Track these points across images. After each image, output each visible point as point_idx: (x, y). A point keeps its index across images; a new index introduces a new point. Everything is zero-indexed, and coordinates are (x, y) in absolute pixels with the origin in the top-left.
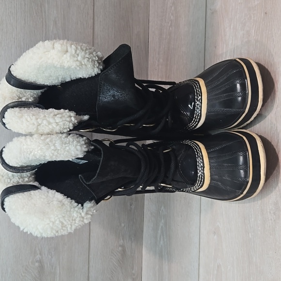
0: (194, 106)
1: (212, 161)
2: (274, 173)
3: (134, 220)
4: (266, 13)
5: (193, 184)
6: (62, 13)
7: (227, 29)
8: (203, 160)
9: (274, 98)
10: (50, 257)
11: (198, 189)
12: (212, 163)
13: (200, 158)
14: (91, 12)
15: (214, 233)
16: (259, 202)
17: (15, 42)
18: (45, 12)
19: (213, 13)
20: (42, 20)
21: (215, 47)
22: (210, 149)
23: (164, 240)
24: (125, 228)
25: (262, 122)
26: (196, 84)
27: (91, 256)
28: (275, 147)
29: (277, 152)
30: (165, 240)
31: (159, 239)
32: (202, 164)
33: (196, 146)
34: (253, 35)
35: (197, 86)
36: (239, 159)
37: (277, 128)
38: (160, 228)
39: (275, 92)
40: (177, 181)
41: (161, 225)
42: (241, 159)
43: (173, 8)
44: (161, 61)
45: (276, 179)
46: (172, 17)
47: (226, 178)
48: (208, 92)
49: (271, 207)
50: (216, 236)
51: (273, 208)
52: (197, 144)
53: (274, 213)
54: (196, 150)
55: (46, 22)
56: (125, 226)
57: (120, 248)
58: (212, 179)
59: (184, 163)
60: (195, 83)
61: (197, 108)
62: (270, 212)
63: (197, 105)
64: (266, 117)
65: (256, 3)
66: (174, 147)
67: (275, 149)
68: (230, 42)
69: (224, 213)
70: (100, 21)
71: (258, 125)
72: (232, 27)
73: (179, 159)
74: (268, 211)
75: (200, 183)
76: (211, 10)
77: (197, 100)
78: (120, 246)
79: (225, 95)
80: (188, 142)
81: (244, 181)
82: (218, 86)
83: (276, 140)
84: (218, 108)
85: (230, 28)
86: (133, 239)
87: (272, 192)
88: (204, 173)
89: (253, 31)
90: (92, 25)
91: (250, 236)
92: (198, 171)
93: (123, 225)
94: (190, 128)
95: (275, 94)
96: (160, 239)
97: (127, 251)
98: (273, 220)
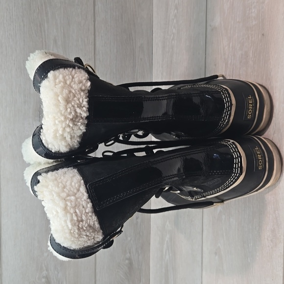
3: (141, 233)
4: (263, 35)
6: (62, 31)
7: (226, 48)
10: (56, 273)
14: (92, 28)
15: (216, 254)
18: (45, 32)
19: (212, 30)
20: (41, 39)
23: (169, 255)
24: (132, 241)
27: (97, 271)
30: (171, 255)
31: (164, 253)
34: (251, 56)
38: (166, 242)
41: (166, 239)
43: (175, 21)
46: (174, 30)
50: (217, 257)
51: (271, 236)
53: (271, 241)
55: (45, 41)
56: (131, 239)
57: (127, 262)
62: (268, 239)
65: (254, 23)
68: (229, 62)
69: (224, 234)
70: (102, 37)
72: (231, 46)
74: (266, 237)
76: (211, 26)
78: (127, 259)
85: (229, 47)
86: (139, 251)
89: (251, 52)
90: (93, 41)
91: (249, 261)
93: (129, 239)
96: (166, 253)
97: (134, 263)
98: (270, 247)
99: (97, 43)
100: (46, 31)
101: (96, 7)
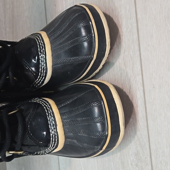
0: (38, 59)
1: (64, 117)
2: (130, 121)
5: (47, 146)
8: (54, 117)
9: (120, 43)
11: (54, 150)
12: (65, 119)
13: (51, 115)
16: (119, 154)
21: (55, 5)
22: (61, 104)
25: (110, 70)
26: (38, 37)
28: (128, 93)
29: (130, 99)
32: (53, 122)
33: (45, 103)
35: (39, 38)
36: (94, 111)
37: (127, 73)
39: (120, 36)
40: (27, 145)
42: (96, 110)
44: (8, 29)
45: (133, 128)
47: (82, 134)
48: (52, 43)
49: (132, 158)
52: (46, 101)
54: (46, 107)
58: (66, 137)
59: (34, 124)
60: (36, 36)
61: (42, 61)
63: (42, 57)
64: (114, 64)
66: (22, 107)
67: (128, 96)
71: (106, 74)
73: (27, 120)
75: (55, 143)
77: (41, 52)
79: (69, 42)
80: (37, 100)
81: (102, 136)
82: (61, 34)
83: (128, 87)
84: (65, 59)
87: (131, 143)
88: (57, 132)
92: (51, 131)
94: (37, 85)
95: (120, 38)
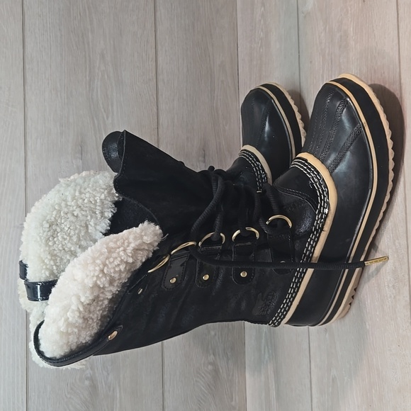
6: (112, 42)
7: (322, 34)
10: (105, 374)
17: (48, 83)
18: (88, 43)
20: (84, 53)
21: (311, 62)
24: (217, 337)
27: (165, 376)
30: (270, 352)
34: (352, 35)
46: (262, 33)
50: (327, 335)
51: (392, 279)
53: (393, 286)
55: (89, 56)
56: (215, 335)
57: (210, 367)
62: (388, 286)
68: (327, 52)
70: (166, 51)
74: (386, 284)
76: (303, 13)
78: (210, 363)
85: (326, 32)
86: (229, 354)
89: (352, 29)
93: (213, 333)
96: (264, 351)
97: (221, 371)
98: (393, 297)
99: (160, 59)
100: (91, 44)
101: (158, 14)
